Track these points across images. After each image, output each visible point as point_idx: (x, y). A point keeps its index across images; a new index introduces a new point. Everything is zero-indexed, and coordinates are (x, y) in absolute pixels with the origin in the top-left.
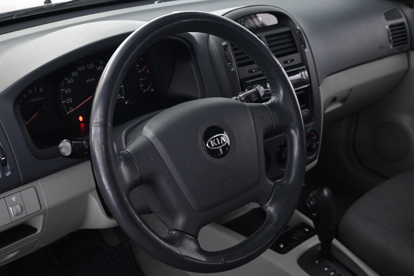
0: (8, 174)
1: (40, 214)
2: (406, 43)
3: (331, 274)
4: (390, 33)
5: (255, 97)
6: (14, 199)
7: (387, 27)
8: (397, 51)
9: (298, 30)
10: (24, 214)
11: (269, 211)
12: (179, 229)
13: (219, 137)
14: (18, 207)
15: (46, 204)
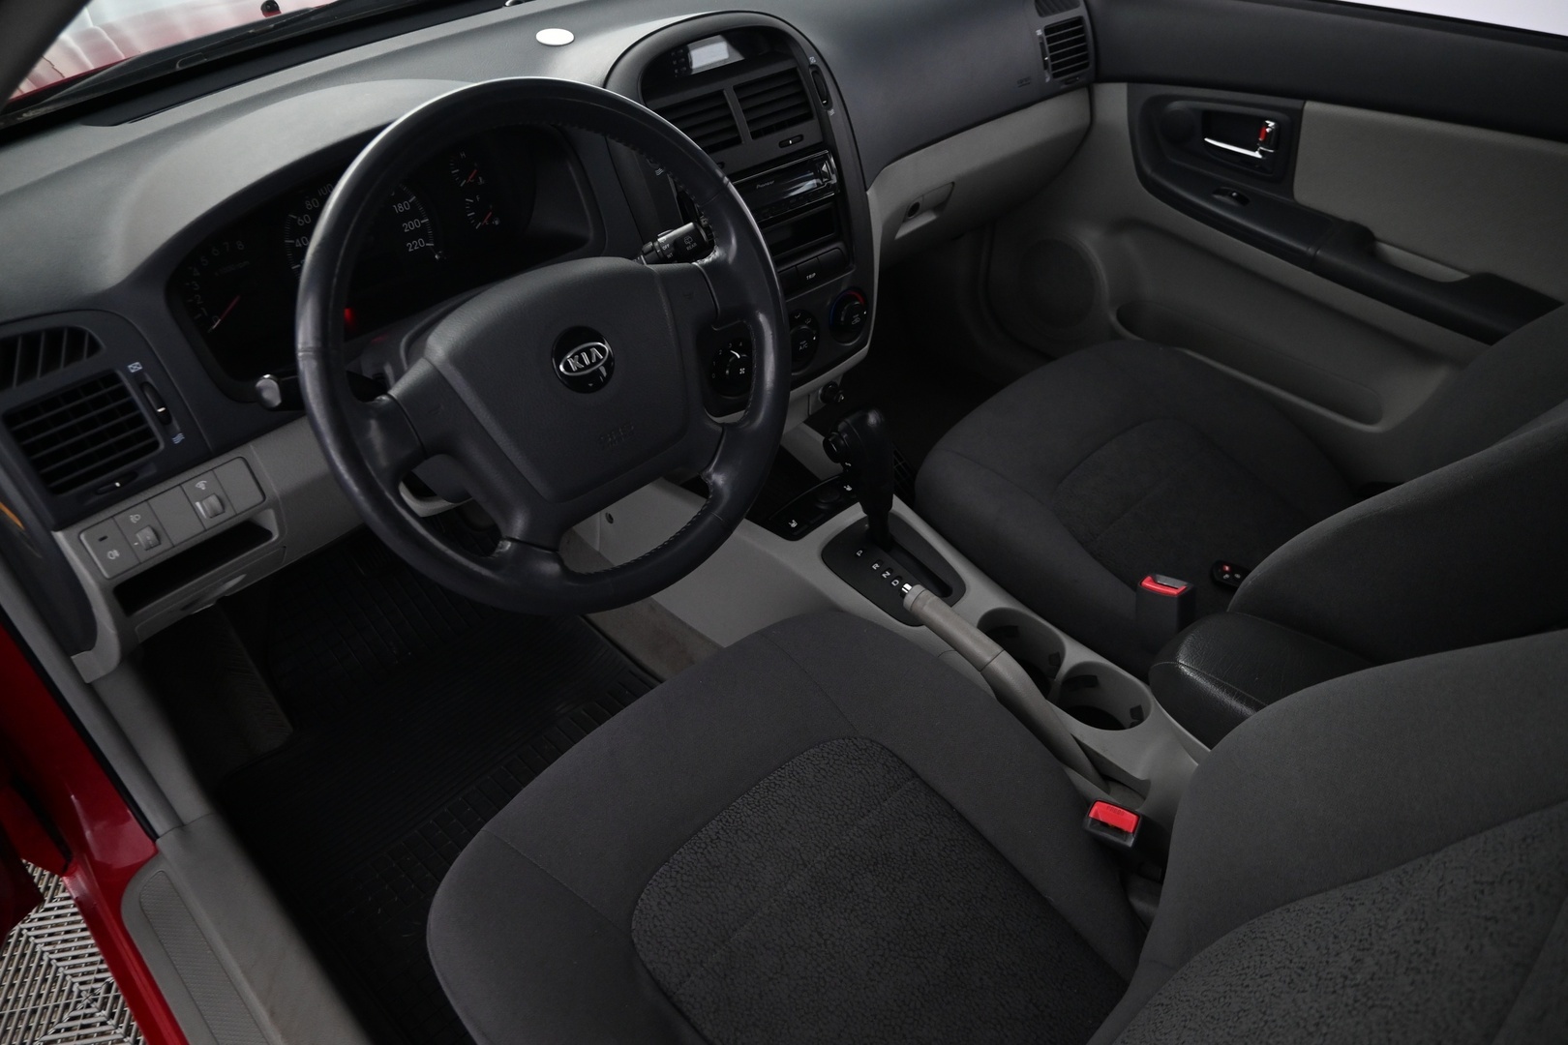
0: (178, 439)
1: (266, 508)
2: (1086, 65)
3: (884, 575)
4: (1047, 46)
5: (692, 243)
6: (201, 485)
7: (1039, 32)
8: (1064, 87)
9: (813, 66)
10: (229, 513)
11: (714, 483)
12: (517, 538)
13: (588, 351)
14: (213, 500)
15: (274, 489)
